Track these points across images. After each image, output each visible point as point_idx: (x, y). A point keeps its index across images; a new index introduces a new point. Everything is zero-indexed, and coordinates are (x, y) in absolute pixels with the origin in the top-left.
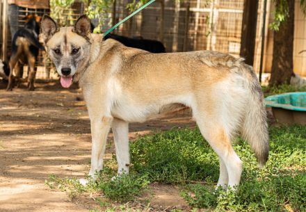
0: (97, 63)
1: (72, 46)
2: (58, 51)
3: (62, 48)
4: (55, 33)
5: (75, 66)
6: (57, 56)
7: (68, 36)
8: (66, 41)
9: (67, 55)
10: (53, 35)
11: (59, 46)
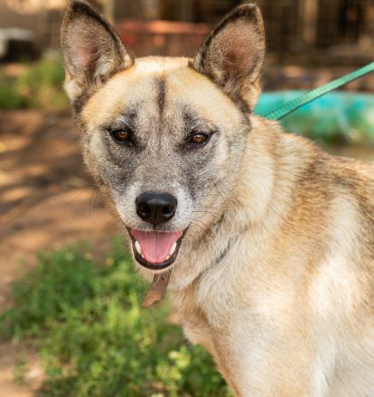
0: (273, 223)
1: (188, 118)
2: (124, 136)
3: (144, 122)
4: (113, 73)
5: (193, 195)
6: (118, 151)
7: (173, 82)
8: (161, 101)
9: (161, 148)
10: (104, 80)
11: (133, 116)
